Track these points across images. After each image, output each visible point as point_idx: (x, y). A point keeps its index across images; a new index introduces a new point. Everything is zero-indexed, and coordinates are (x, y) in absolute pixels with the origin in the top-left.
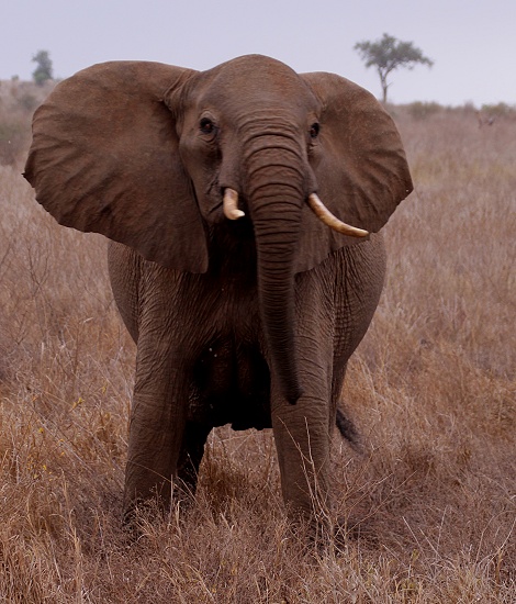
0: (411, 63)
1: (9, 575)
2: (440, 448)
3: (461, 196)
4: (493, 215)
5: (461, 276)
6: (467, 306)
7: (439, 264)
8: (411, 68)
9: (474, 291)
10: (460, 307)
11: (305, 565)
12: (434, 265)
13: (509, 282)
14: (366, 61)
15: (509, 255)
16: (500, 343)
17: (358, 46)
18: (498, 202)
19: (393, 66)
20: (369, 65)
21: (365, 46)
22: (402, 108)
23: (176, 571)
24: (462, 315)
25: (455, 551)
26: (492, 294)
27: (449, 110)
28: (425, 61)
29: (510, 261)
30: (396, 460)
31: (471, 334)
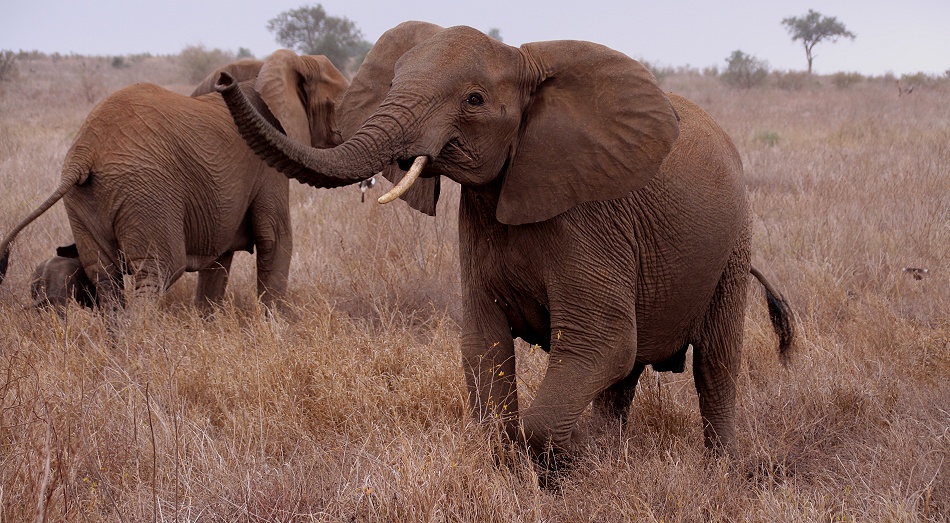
0: (835, 37)
1: (473, 506)
2: (868, 390)
3: (883, 159)
4: (914, 176)
5: (885, 233)
6: (891, 260)
7: (863, 221)
8: (835, 41)
9: (897, 246)
10: (884, 262)
11: (745, 498)
12: (859, 222)
13: (930, 238)
14: (792, 35)
15: (930, 212)
16: (923, 295)
17: (785, 21)
18: (918, 164)
19: (817, 40)
20: (795, 38)
21: (792, 22)
22: (826, 78)
23: (625, 503)
24: (886, 269)
25: (886, 487)
26: (915, 249)
27: (870, 80)
28: (847, 34)
29: (931, 218)
30: (827, 402)
31: (895, 286)
